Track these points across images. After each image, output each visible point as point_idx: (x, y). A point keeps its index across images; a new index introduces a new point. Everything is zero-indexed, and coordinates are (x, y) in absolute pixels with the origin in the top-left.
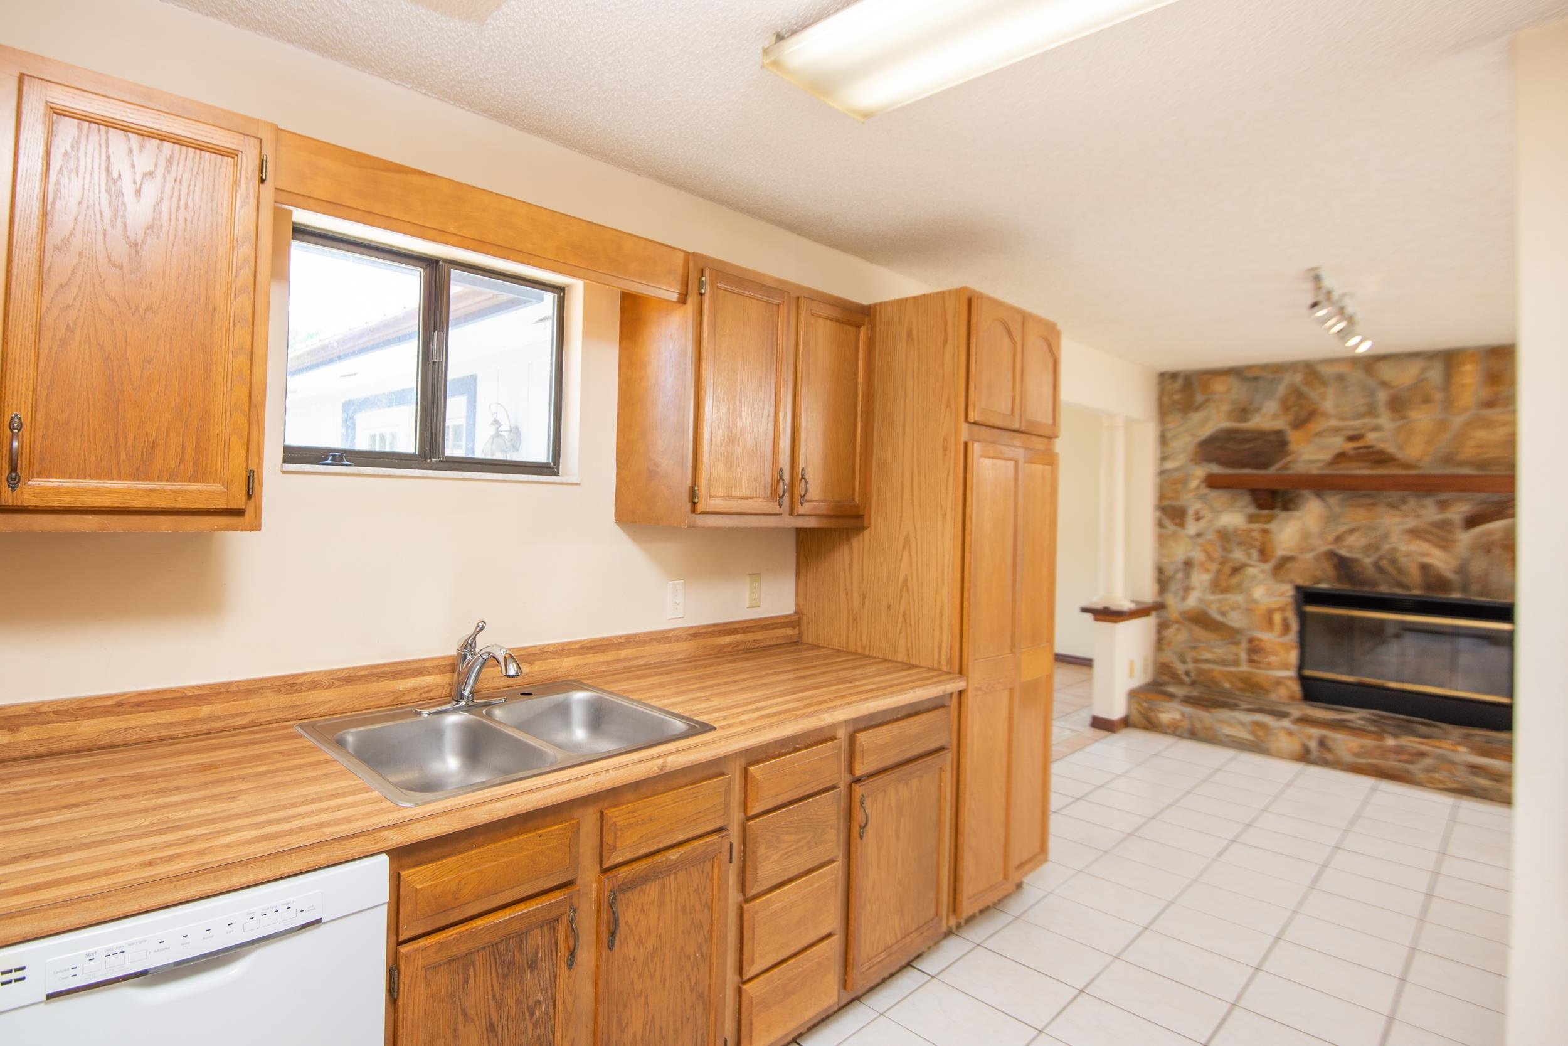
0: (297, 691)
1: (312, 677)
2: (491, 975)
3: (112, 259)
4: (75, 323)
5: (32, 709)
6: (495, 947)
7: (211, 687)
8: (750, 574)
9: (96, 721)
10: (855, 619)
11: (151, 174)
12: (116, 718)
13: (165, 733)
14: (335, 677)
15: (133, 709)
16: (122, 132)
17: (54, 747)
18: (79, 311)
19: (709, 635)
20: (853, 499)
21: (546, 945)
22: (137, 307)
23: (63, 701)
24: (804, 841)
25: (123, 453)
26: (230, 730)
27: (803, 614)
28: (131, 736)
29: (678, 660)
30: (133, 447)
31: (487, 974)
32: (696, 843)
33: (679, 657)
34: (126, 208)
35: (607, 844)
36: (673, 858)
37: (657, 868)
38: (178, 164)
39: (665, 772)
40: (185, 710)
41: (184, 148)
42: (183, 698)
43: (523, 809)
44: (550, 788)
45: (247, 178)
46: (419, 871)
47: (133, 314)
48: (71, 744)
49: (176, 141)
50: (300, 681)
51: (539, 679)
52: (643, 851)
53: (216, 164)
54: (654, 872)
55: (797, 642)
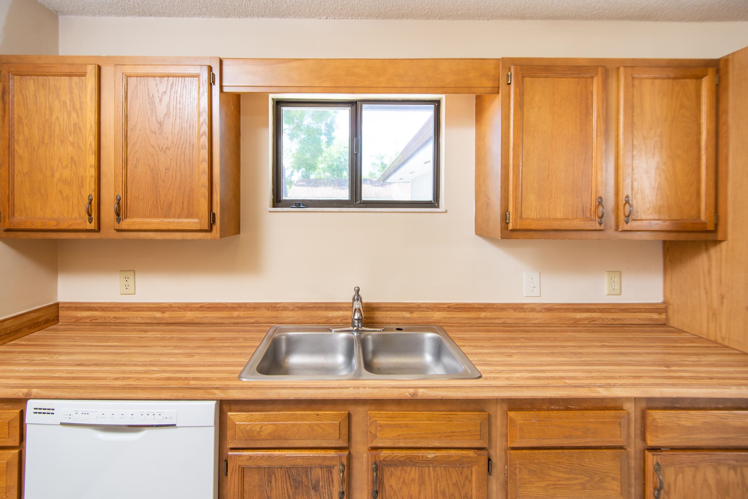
0: (277, 310)
1: (284, 305)
2: (286, 484)
3: (152, 130)
4: (139, 158)
5: (169, 305)
6: (289, 469)
7: (238, 304)
8: (607, 271)
9: (192, 312)
10: (714, 314)
11: (165, 92)
12: (200, 312)
13: (219, 321)
14: (295, 306)
15: (207, 309)
16: (153, 78)
17: (177, 321)
18: (141, 152)
19: (563, 311)
20: (699, 217)
21: (325, 479)
22: (162, 148)
23: (180, 303)
24: (578, 481)
25: (159, 208)
26: (246, 324)
27: (670, 304)
28: (206, 321)
29: (533, 324)
30: (163, 205)
31: (283, 482)
32: (453, 452)
33: (534, 322)
34: (156, 108)
35: (370, 432)
36: (429, 456)
37: (414, 459)
38: (175, 85)
39: (416, 398)
40: (227, 312)
41: (178, 78)
42: (226, 307)
43: (301, 397)
44: (321, 389)
45: (203, 85)
46: (238, 415)
47: (161, 151)
48: (183, 320)
49: (173, 76)
50: (278, 306)
51: (417, 321)
52: (402, 445)
53: (191, 82)
54: (411, 461)
55: (664, 324)
